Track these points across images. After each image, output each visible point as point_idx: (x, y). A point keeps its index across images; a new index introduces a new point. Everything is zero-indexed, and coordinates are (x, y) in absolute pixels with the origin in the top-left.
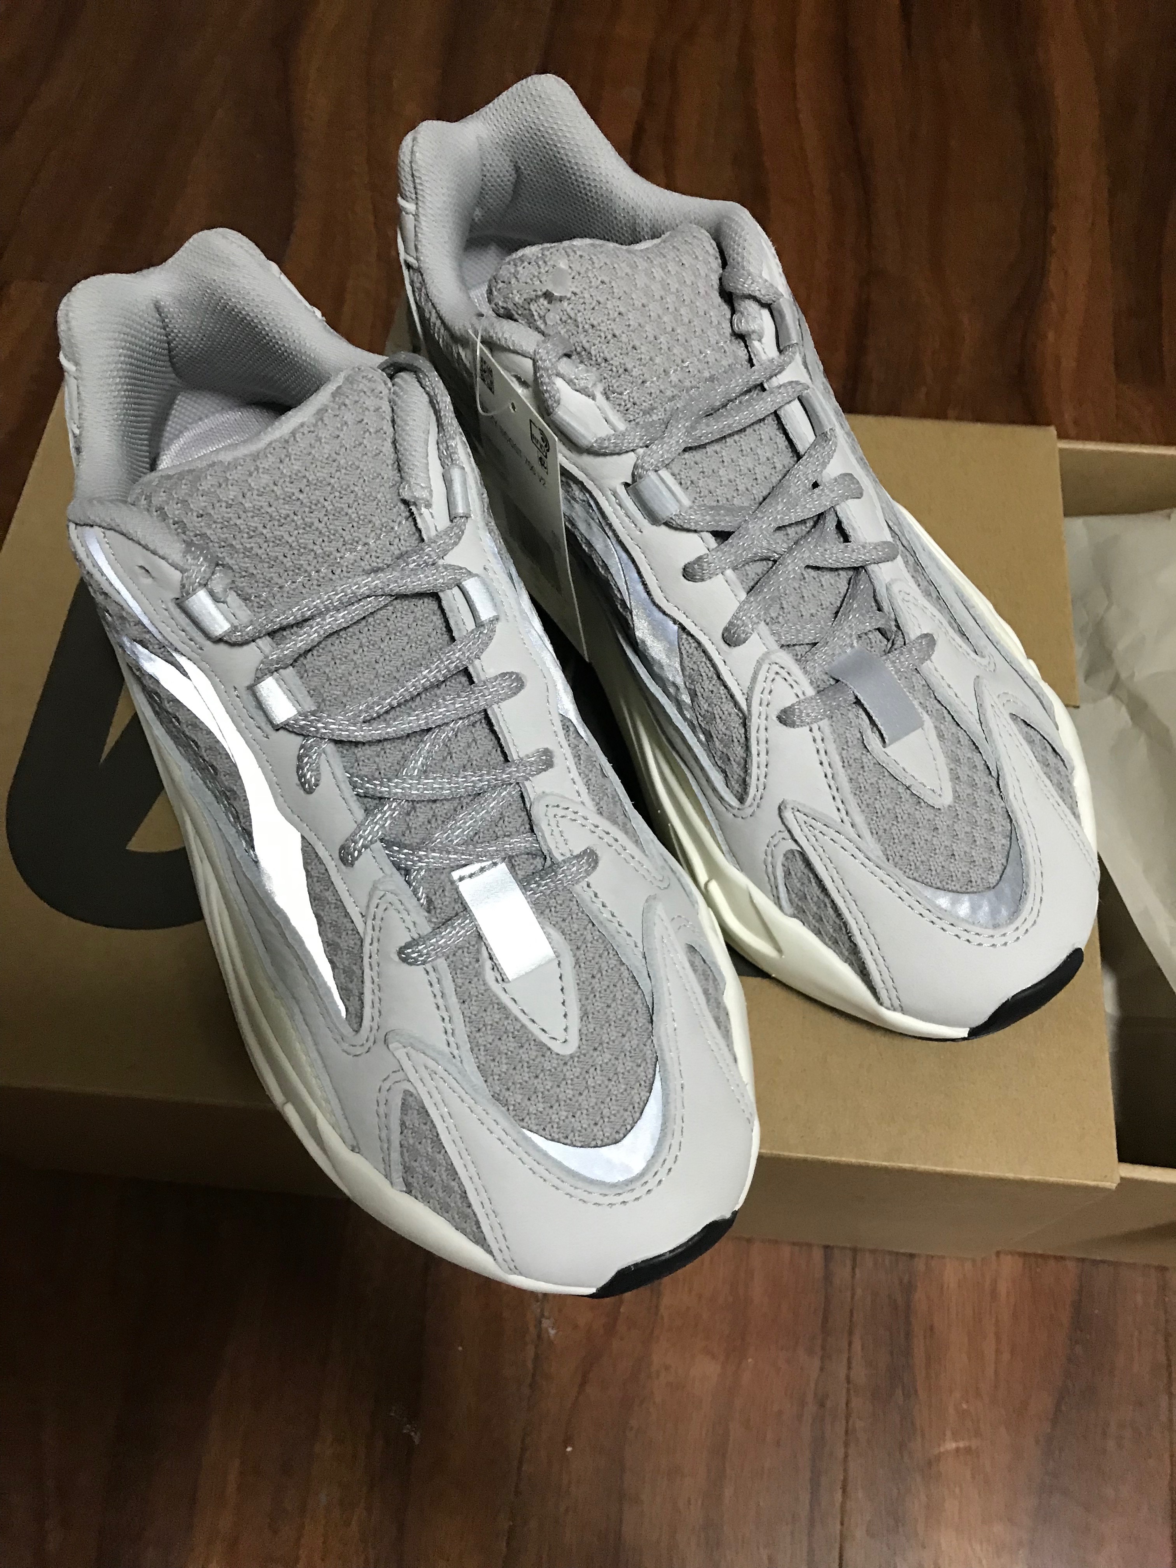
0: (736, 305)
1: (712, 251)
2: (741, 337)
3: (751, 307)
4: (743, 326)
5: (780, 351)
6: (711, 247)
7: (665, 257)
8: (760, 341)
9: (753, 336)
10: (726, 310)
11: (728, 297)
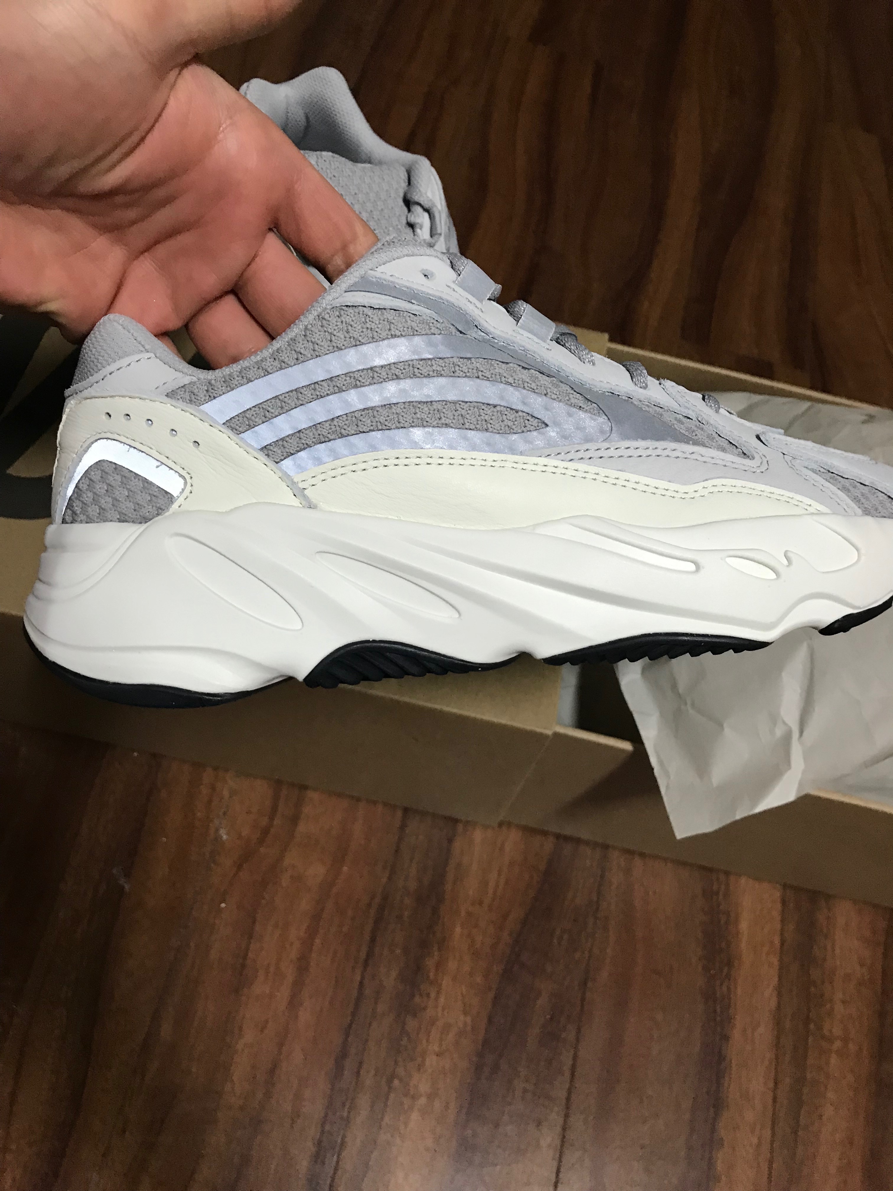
0: (411, 208)
1: (403, 177)
2: (411, 226)
3: (418, 210)
4: (412, 219)
5: (431, 236)
6: (404, 175)
7: (374, 173)
8: (421, 229)
9: (417, 226)
10: (405, 209)
11: (408, 203)
